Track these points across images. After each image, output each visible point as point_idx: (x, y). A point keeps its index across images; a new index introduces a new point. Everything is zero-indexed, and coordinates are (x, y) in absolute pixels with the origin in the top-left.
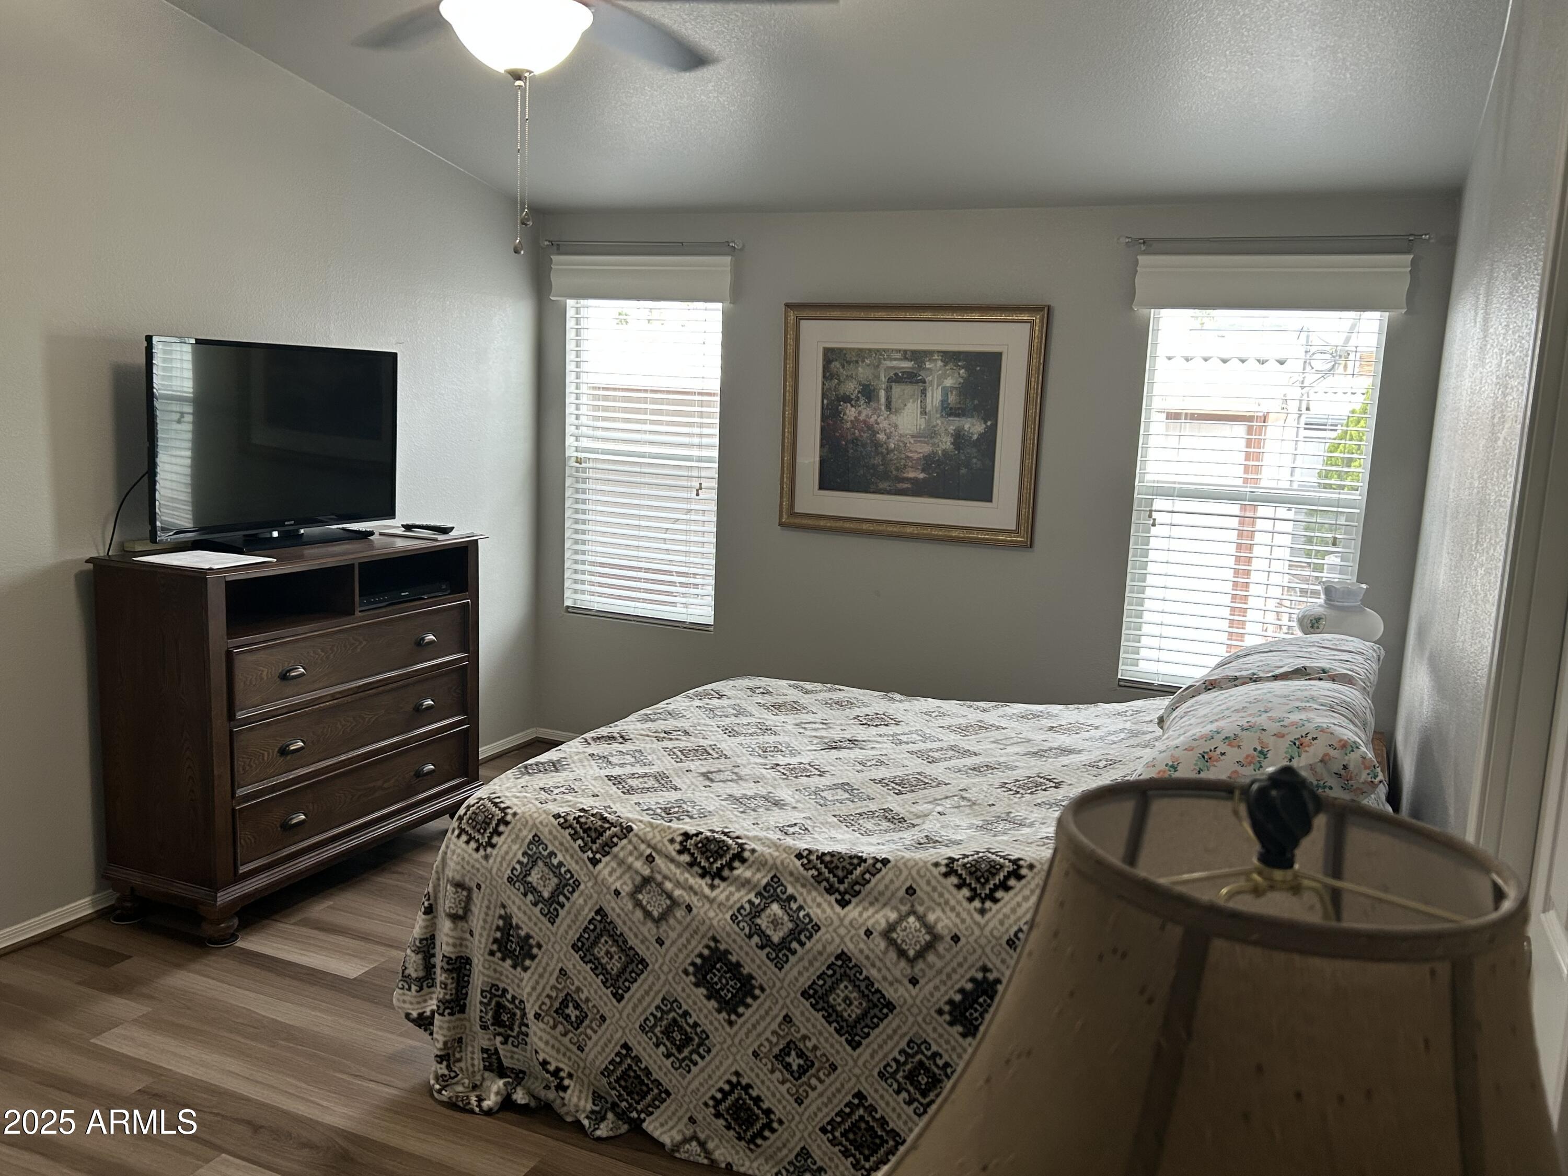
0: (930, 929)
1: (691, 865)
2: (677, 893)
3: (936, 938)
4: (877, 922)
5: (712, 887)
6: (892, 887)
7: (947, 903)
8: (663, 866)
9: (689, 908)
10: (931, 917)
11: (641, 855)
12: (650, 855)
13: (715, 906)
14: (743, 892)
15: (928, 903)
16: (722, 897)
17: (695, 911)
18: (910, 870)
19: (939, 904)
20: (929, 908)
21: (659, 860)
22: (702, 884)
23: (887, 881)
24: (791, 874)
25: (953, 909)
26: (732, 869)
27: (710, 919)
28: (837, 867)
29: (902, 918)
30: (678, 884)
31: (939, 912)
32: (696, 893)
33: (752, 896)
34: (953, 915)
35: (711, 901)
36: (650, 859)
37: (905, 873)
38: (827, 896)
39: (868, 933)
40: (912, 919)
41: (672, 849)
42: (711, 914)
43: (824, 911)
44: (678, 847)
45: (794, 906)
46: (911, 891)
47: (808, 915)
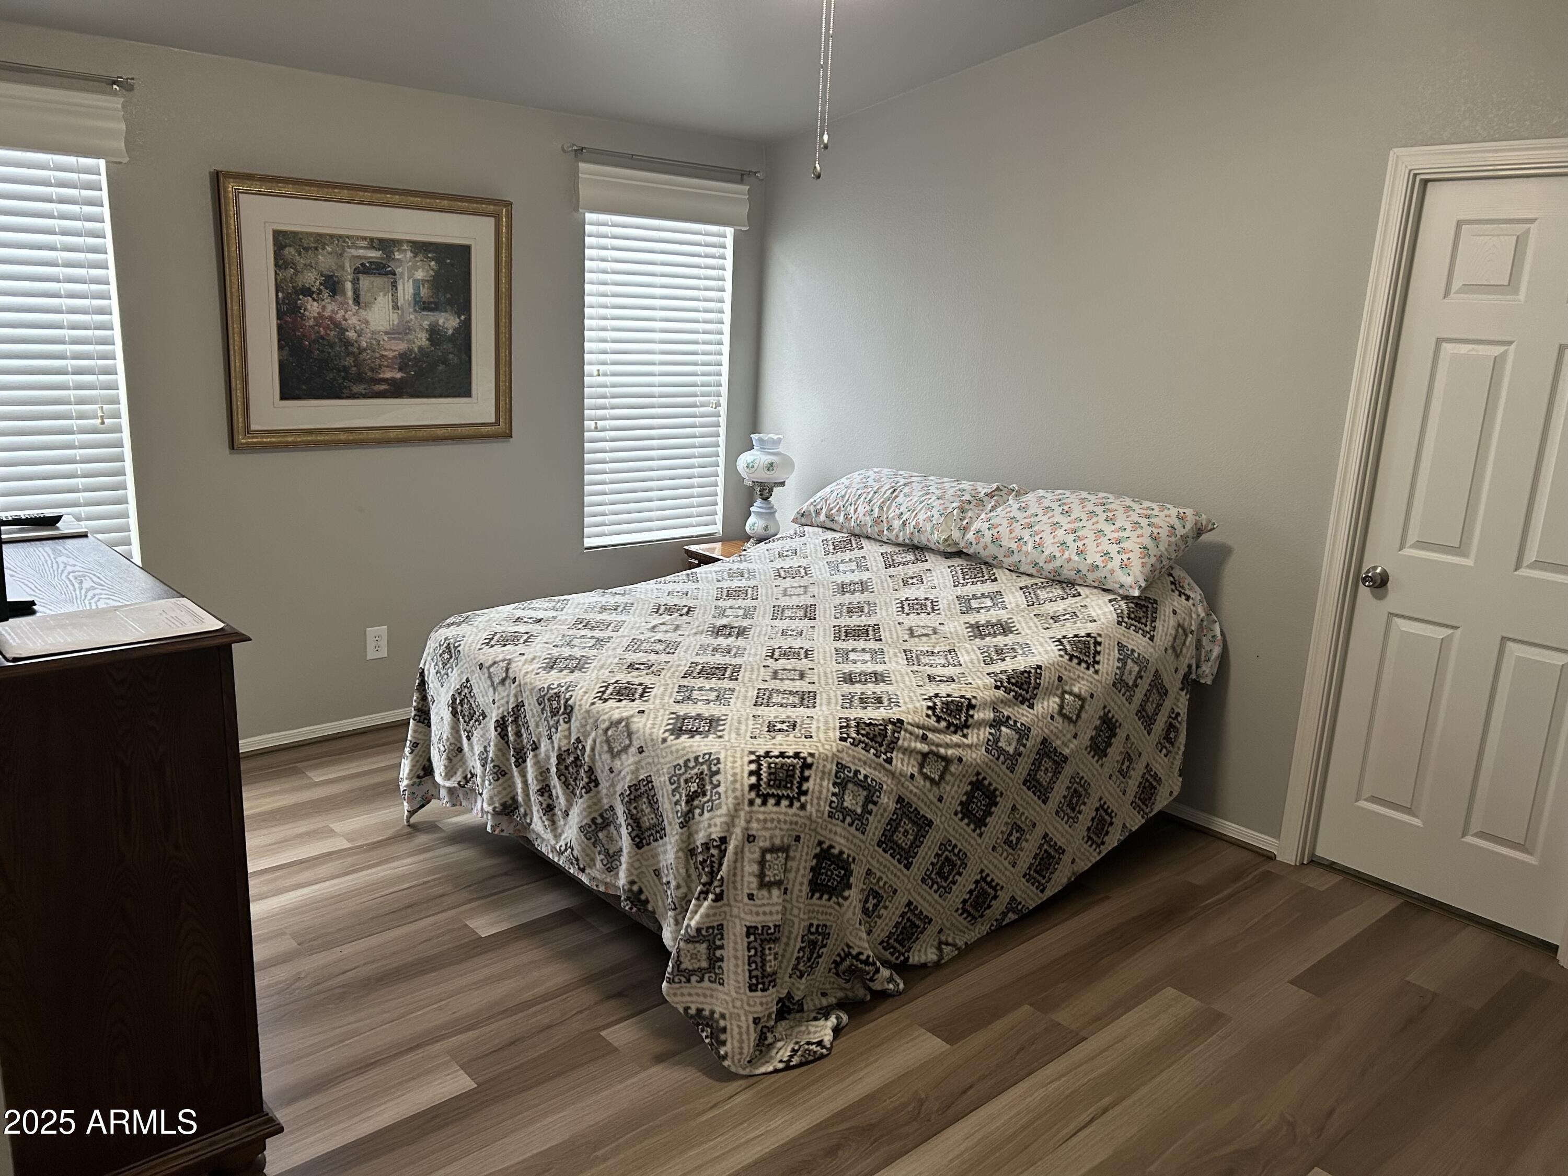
0: (1078, 696)
1: (948, 727)
2: (950, 752)
3: (1083, 700)
4: (1053, 708)
5: (965, 736)
6: (1051, 681)
7: (1079, 677)
8: (934, 738)
9: (960, 760)
10: (1076, 690)
11: (917, 737)
12: (924, 734)
13: (974, 749)
14: (982, 730)
15: (1070, 682)
16: (975, 739)
17: (964, 759)
18: (1053, 665)
19: (1075, 680)
20: (1072, 685)
21: (930, 735)
22: (956, 738)
23: (1047, 679)
24: (1002, 701)
25: (1083, 679)
26: (972, 716)
27: (975, 760)
28: (1022, 684)
29: (1062, 699)
30: (947, 746)
31: (1078, 685)
32: (959, 746)
33: (988, 728)
34: (1085, 682)
35: (970, 746)
36: (924, 738)
37: (1053, 669)
38: (1022, 706)
39: (1052, 717)
40: (1067, 696)
41: (932, 722)
42: (974, 756)
43: (1027, 717)
44: (934, 718)
45: (1011, 723)
46: (1060, 679)
47: (1022, 724)
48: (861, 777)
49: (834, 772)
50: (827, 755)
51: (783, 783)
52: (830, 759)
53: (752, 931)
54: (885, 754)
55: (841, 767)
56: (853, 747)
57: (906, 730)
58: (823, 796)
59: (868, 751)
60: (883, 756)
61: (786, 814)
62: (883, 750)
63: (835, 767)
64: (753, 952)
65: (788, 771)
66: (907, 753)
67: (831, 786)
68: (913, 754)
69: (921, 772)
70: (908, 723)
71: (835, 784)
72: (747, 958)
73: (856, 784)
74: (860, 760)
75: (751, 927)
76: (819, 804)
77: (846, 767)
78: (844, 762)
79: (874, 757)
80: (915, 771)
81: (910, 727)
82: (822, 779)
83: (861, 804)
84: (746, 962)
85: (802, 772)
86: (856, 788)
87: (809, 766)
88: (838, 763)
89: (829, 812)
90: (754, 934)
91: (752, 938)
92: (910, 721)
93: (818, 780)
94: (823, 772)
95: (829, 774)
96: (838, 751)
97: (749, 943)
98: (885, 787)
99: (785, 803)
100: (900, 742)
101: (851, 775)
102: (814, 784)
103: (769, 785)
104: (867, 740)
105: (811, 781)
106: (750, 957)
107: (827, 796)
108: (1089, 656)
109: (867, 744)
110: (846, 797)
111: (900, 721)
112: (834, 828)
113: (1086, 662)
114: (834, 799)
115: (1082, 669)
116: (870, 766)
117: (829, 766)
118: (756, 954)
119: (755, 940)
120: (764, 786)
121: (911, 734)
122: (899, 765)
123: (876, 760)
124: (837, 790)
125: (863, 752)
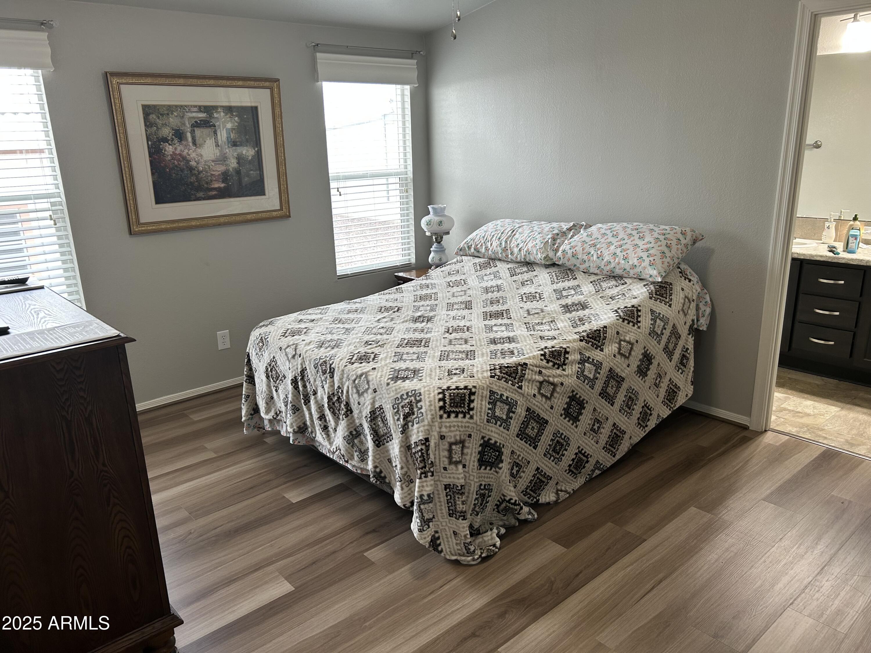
0: (629, 342)
1: (554, 366)
2: (556, 380)
3: (632, 344)
4: (615, 350)
5: (564, 370)
6: (613, 335)
7: (629, 331)
8: (546, 372)
9: (562, 384)
10: (627, 339)
11: (536, 372)
12: (540, 371)
13: (569, 377)
14: (574, 366)
15: (624, 334)
16: (570, 371)
17: (564, 383)
18: (613, 325)
19: (627, 333)
20: (625, 336)
21: (543, 371)
22: (559, 372)
23: (610, 333)
24: (584, 348)
25: (631, 332)
26: (567, 358)
27: (571, 383)
28: (596, 337)
29: (620, 344)
30: (554, 376)
31: (628, 336)
32: (561, 376)
33: (577, 365)
34: (633, 334)
35: (567, 376)
36: (540, 373)
37: (613, 327)
38: (596, 350)
39: (615, 356)
40: (622, 343)
41: (544, 362)
42: (570, 381)
43: (600, 356)
44: (545, 361)
45: (591, 360)
46: (618, 333)
47: (597, 361)
48: (504, 398)
49: (488, 396)
50: (484, 387)
51: (459, 404)
52: (485, 389)
53: (447, 486)
54: (518, 383)
55: (492, 393)
56: (499, 381)
57: (529, 369)
58: (483, 411)
59: (508, 383)
60: (517, 385)
61: (462, 422)
62: (516, 381)
63: (489, 393)
64: (449, 497)
65: (461, 397)
66: (531, 382)
67: (487, 404)
68: (535, 383)
69: (539, 392)
70: (530, 365)
71: (489, 403)
72: (446, 501)
73: (501, 402)
74: (503, 388)
75: (447, 485)
76: (481, 415)
77: (495, 393)
78: (494, 390)
79: (511, 386)
80: (536, 392)
81: (531, 367)
82: (482, 400)
83: (505, 413)
84: (446, 502)
85: (469, 397)
86: (502, 405)
87: (474, 394)
88: (490, 391)
89: (487, 419)
90: (449, 488)
91: (448, 490)
92: (532, 363)
93: (479, 402)
94: (482, 397)
95: (486, 397)
96: (490, 384)
97: (447, 493)
98: (519, 403)
99: (460, 416)
100: (526, 376)
101: (499, 397)
102: (477, 404)
103: (451, 406)
104: (506, 376)
105: (475, 402)
106: (447, 500)
107: (485, 410)
108: (634, 319)
109: (506, 379)
110: (496, 410)
111: (525, 364)
112: (490, 429)
113: (633, 322)
114: (490, 411)
115: (631, 327)
116: (509, 391)
117: (485, 393)
118: (451, 498)
119: (450, 491)
120: (448, 407)
121: (532, 371)
122: (526, 389)
123: (513, 387)
124: (491, 406)
125: (505, 383)
